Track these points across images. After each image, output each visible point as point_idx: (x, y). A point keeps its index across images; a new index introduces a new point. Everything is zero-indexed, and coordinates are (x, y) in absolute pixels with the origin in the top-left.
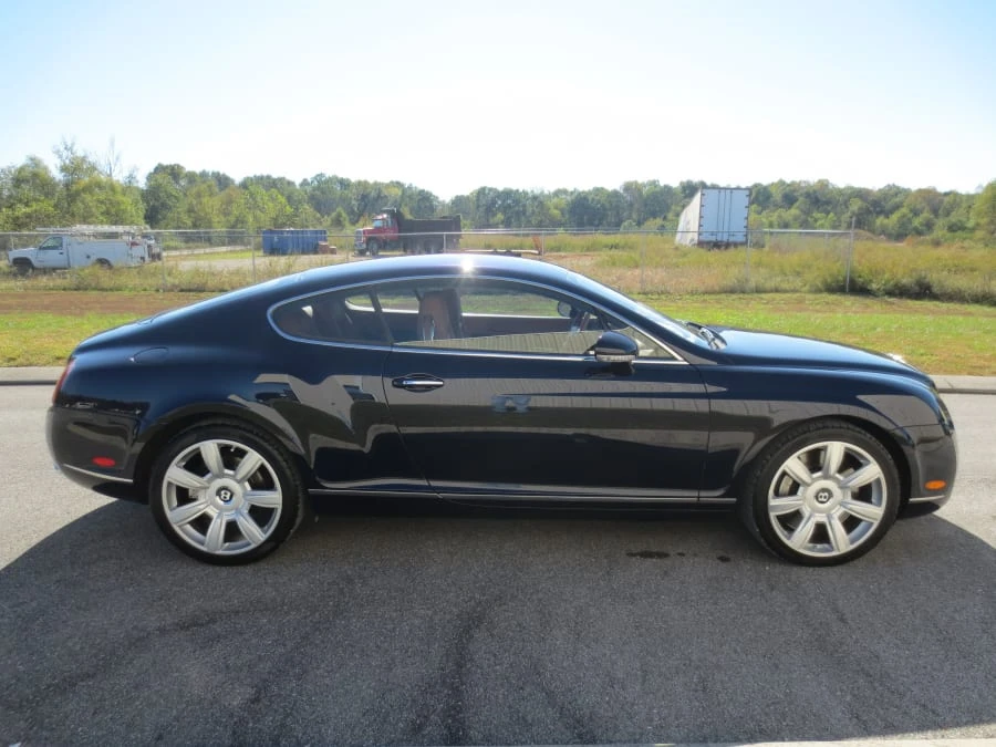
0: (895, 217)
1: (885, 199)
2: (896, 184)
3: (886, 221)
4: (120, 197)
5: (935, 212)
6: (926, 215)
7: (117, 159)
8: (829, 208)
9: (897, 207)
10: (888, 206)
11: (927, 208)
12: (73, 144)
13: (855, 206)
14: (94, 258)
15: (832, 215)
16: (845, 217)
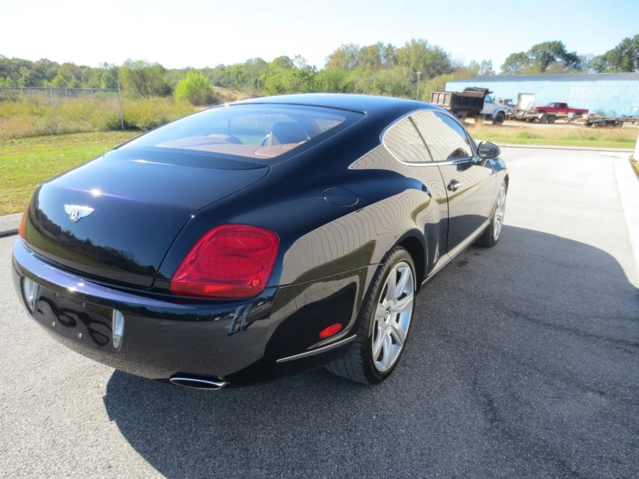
0: (55, 81)
1: (44, 69)
2: (48, 59)
3: (50, 84)
5: (79, 78)
6: (74, 80)
8: (6, 73)
9: (54, 75)
10: (48, 72)
11: (73, 77)
13: (26, 73)
15: (8, 78)
16: (21, 80)
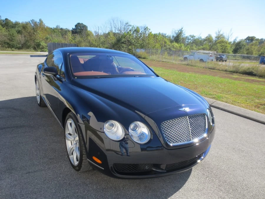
4: (228, 45)
7: (231, 34)
12: (220, 31)
14: (200, 59)
